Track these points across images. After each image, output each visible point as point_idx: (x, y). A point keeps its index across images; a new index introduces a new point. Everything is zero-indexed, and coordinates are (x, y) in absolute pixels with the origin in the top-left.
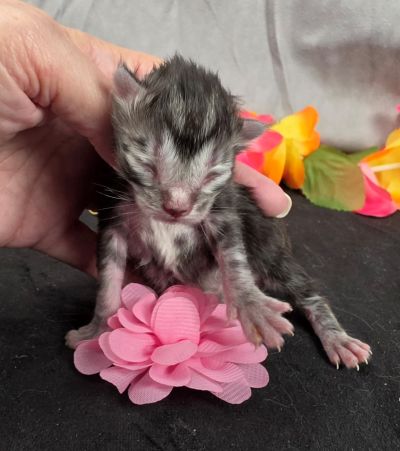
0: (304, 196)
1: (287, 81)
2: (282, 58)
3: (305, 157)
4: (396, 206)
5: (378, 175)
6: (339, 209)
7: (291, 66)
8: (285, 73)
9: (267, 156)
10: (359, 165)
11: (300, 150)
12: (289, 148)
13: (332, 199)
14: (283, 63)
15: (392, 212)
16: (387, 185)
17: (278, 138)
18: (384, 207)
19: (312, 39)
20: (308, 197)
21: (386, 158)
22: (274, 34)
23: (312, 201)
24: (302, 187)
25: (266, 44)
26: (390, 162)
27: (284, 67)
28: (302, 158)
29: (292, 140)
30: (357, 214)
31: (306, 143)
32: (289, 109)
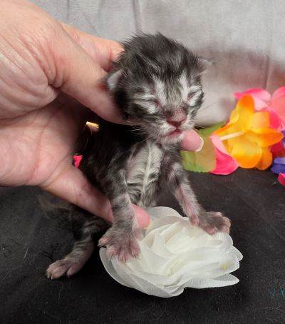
4: (238, 164)
5: (225, 142)
6: (199, 172)
10: (211, 137)
13: (195, 164)
15: (235, 169)
16: (232, 149)
18: (230, 165)
21: (229, 130)
26: (233, 133)
30: (211, 174)
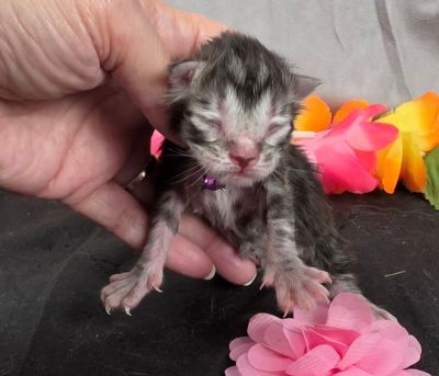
1: (402, 60)
2: (394, 31)
3: (428, 153)
7: (405, 41)
8: (399, 49)
9: (379, 154)
11: (421, 146)
12: (406, 145)
14: (396, 38)
17: (392, 131)
20: (432, 203)
24: (424, 190)
25: (374, 16)
27: (398, 43)
28: (423, 154)
29: (409, 134)
31: (429, 137)
32: (406, 95)
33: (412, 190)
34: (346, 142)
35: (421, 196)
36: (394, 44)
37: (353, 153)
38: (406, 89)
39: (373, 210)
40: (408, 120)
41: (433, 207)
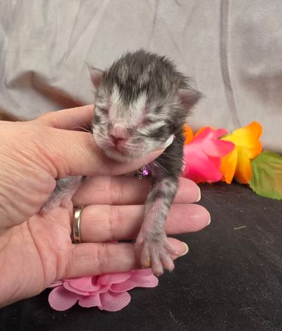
0: (251, 189)
1: (236, 103)
2: (232, 85)
3: (251, 160)
6: (279, 199)
7: (239, 91)
8: (235, 96)
9: (223, 159)
12: (240, 153)
14: (233, 88)
19: (256, 70)
20: (254, 190)
22: (227, 67)
23: (257, 193)
24: (250, 182)
25: (220, 74)
27: (234, 92)
28: (249, 160)
29: (241, 147)
32: (238, 125)
33: (241, 182)
34: (203, 151)
35: (247, 186)
36: (232, 93)
37: (207, 158)
38: (238, 121)
39: (220, 193)
40: (240, 138)
41: (255, 192)
